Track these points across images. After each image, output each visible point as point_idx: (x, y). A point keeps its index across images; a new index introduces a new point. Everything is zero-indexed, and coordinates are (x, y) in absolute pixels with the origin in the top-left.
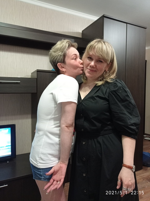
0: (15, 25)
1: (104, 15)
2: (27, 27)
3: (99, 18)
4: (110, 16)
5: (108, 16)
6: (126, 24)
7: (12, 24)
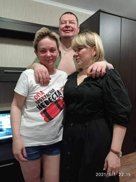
0: (19, 20)
1: (100, 9)
2: (30, 22)
3: (95, 12)
4: (106, 11)
5: (104, 10)
6: (120, 18)
7: (17, 20)
